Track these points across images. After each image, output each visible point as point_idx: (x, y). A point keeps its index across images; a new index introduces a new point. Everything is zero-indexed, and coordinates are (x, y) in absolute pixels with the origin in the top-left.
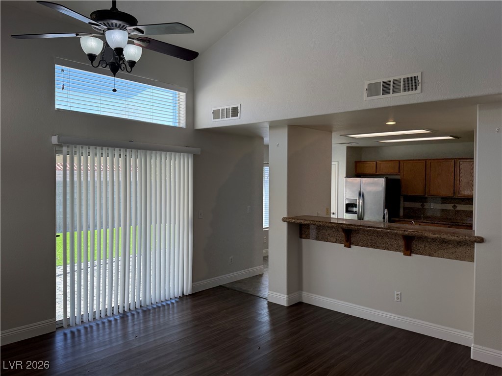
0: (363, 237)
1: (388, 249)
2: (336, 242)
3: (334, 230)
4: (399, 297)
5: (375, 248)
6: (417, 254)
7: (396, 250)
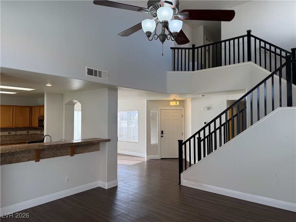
0: (48, 152)
1: (62, 155)
2: (28, 161)
3: (26, 152)
4: (68, 179)
5: (55, 157)
6: (76, 154)
7: (67, 155)
